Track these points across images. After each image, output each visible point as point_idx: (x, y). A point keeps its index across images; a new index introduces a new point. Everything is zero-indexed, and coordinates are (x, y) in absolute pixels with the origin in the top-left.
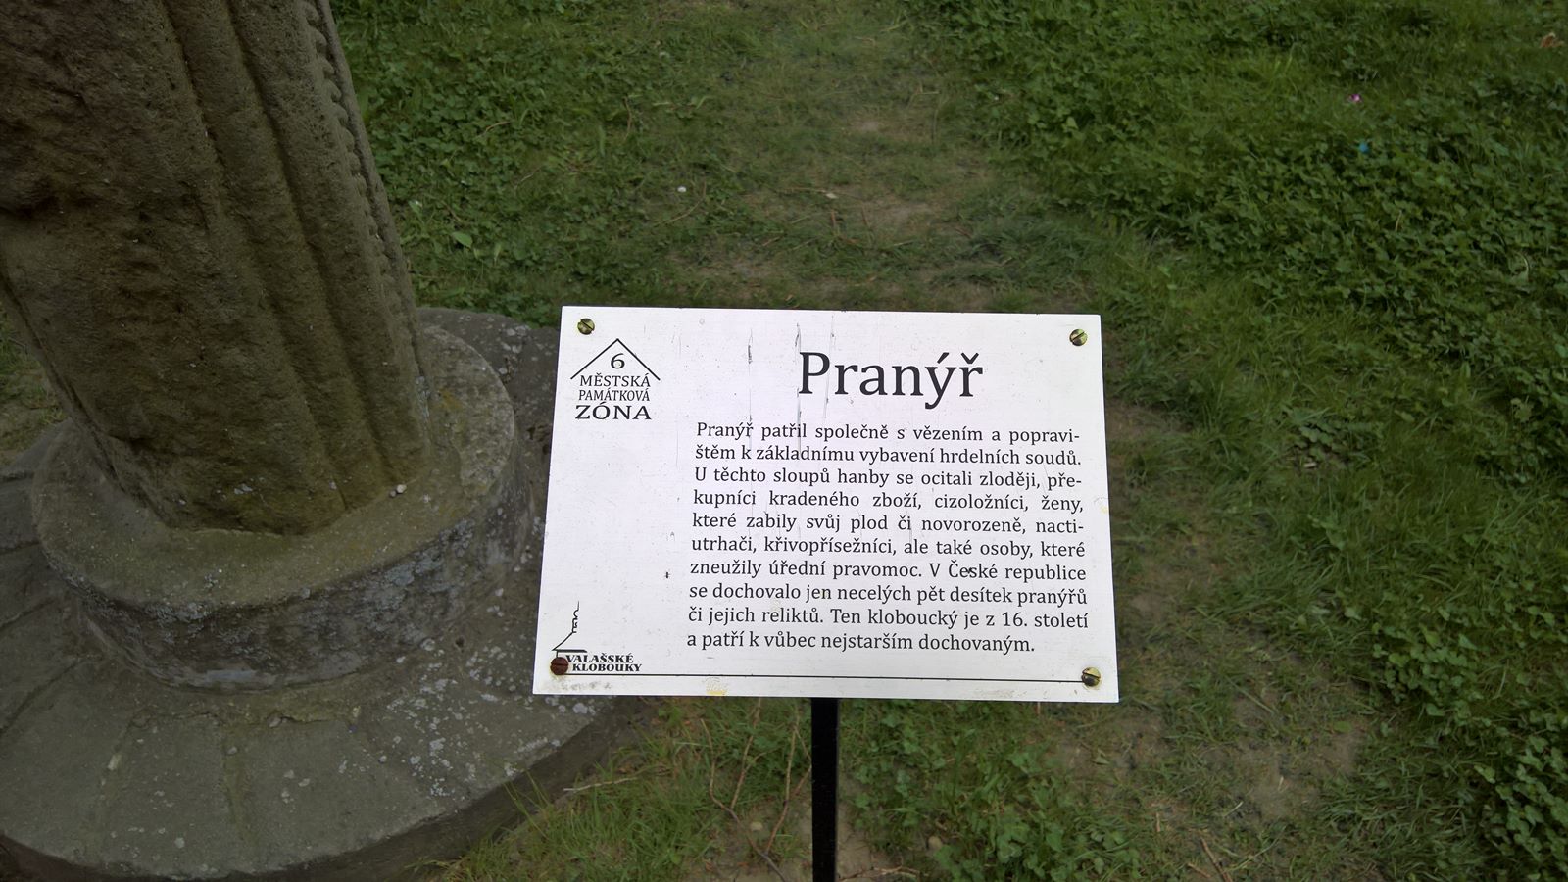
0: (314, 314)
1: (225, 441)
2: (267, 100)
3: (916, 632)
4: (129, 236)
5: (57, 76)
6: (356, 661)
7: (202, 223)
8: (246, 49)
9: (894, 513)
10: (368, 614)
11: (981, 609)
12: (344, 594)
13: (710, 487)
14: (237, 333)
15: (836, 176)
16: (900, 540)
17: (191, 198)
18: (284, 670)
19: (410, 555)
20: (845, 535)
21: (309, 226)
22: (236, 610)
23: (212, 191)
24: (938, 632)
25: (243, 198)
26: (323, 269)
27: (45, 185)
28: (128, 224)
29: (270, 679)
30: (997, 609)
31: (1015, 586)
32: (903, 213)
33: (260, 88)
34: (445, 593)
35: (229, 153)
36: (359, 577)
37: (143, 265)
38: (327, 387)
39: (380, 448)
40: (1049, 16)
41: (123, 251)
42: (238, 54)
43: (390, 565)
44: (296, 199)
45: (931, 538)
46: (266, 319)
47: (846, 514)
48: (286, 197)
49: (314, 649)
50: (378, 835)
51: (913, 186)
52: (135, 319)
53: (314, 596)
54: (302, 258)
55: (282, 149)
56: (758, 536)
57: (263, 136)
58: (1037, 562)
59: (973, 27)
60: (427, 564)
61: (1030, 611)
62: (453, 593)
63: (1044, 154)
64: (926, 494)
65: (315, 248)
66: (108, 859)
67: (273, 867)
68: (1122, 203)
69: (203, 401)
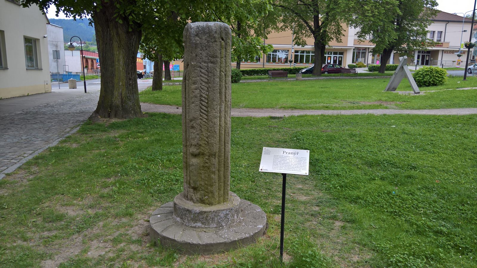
0: (222, 173)
1: (207, 189)
2: (225, 146)
3: (291, 170)
4: (206, 159)
5: (207, 140)
6: (215, 226)
7: (215, 158)
8: (225, 140)
9: (290, 162)
10: (219, 218)
11: (297, 169)
12: (217, 212)
13: (275, 159)
14: (214, 173)
15: (293, 192)
16: (291, 164)
17: (215, 155)
18: (205, 225)
19: (226, 209)
20: (286, 163)
21: (224, 162)
22: (203, 212)
23: (217, 154)
24: (293, 170)
25: (219, 156)
26: (224, 168)
27: (200, 152)
28: (207, 157)
29: (203, 226)
30: (299, 169)
31: (300, 167)
32: (305, 198)
33: (224, 145)
34: (229, 219)
35: (220, 151)
36: (219, 211)
37: (207, 163)
38: (221, 184)
39: (224, 196)
40: (337, 173)
41: (205, 161)
42: (224, 140)
43: (224, 210)
44: (224, 158)
45: (293, 164)
46: (217, 172)
47: (286, 162)
48: (223, 158)
49: (210, 222)
50: (218, 242)
51: (307, 194)
52: (203, 170)
53: (213, 212)
54: (223, 166)
55: (225, 152)
56: (279, 163)
57: (223, 150)
58: (302, 166)
59: (322, 175)
60: (228, 212)
61: (301, 169)
62: (230, 219)
63: (333, 191)
64: (293, 161)
65: (224, 165)
66: (181, 240)
67: (204, 243)
68: (347, 198)
69: (206, 182)
